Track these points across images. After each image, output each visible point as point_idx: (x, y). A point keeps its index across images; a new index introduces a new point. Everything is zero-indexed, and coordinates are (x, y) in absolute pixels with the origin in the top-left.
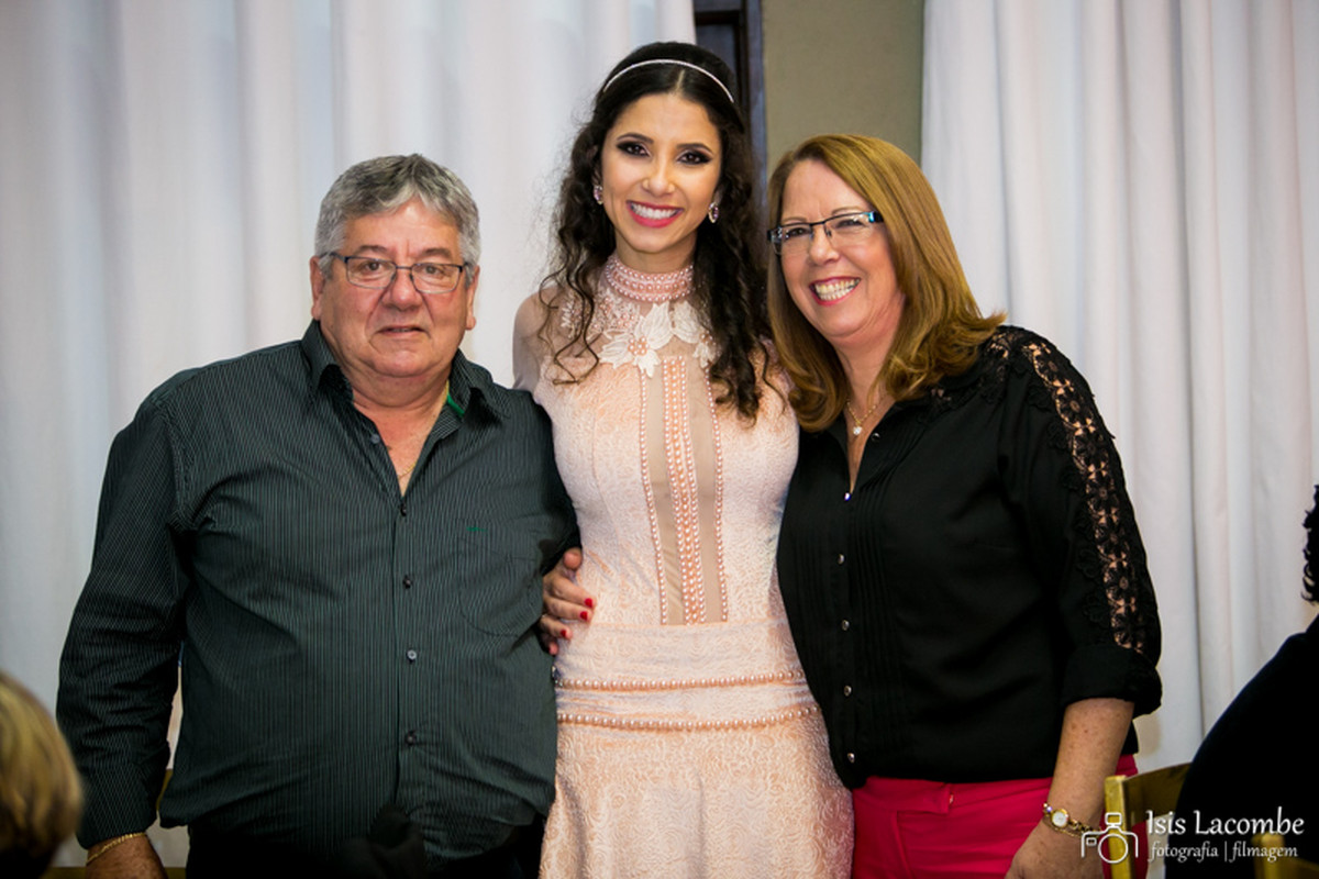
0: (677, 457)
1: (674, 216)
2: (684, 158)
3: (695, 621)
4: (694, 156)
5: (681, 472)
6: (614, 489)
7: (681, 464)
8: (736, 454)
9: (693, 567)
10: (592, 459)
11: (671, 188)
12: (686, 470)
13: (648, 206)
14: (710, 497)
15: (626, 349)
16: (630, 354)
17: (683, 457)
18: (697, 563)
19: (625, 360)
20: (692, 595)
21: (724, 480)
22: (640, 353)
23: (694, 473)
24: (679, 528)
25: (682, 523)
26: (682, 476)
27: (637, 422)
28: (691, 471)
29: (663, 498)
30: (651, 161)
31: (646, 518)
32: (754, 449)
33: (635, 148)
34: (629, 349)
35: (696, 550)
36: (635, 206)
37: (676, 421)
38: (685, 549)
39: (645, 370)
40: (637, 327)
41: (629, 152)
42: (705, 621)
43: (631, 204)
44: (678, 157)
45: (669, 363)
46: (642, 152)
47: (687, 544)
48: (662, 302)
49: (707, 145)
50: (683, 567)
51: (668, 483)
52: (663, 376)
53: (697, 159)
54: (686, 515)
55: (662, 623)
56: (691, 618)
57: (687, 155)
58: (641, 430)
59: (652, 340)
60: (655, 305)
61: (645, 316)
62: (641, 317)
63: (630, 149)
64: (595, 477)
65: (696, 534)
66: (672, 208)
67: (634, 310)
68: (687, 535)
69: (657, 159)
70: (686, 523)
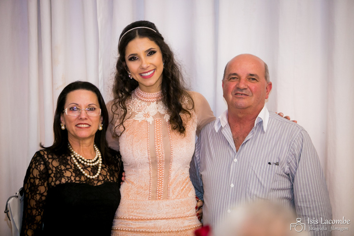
0: (159, 149)
1: (154, 72)
2: (149, 54)
3: (159, 199)
4: (151, 53)
5: (160, 154)
6: (139, 160)
7: (160, 152)
8: (177, 149)
9: (161, 183)
10: (133, 150)
11: (149, 65)
12: (161, 153)
13: (145, 73)
14: (168, 161)
15: (143, 116)
16: (144, 117)
17: (161, 150)
18: (162, 182)
19: (143, 119)
20: (159, 191)
21: (173, 156)
22: (147, 117)
23: (164, 154)
24: (158, 171)
25: (159, 169)
26: (160, 155)
27: (146, 139)
28: (163, 154)
29: (154, 162)
30: (140, 60)
31: (149, 167)
32: (182, 147)
33: (133, 58)
34: (144, 116)
35: (163, 177)
36: (142, 74)
37: (158, 139)
38: (159, 177)
39: (149, 122)
40: (146, 109)
41: (133, 60)
42: (162, 199)
43: (140, 74)
44: (147, 55)
45: (156, 120)
46: (136, 58)
47: (160, 175)
48: (154, 101)
49: (153, 48)
50: (158, 183)
51: (156, 157)
52: (155, 124)
53: (153, 53)
54: (161, 167)
55: (149, 199)
56: (158, 198)
57: (149, 53)
58: (148, 141)
59: (151, 113)
60: (152, 103)
61: (149, 106)
62: (148, 106)
63: (133, 59)
64: (133, 156)
65: (163, 173)
66: (152, 70)
67: (145, 104)
68: (160, 173)
69: (141, 58)
70: (161, 169)
